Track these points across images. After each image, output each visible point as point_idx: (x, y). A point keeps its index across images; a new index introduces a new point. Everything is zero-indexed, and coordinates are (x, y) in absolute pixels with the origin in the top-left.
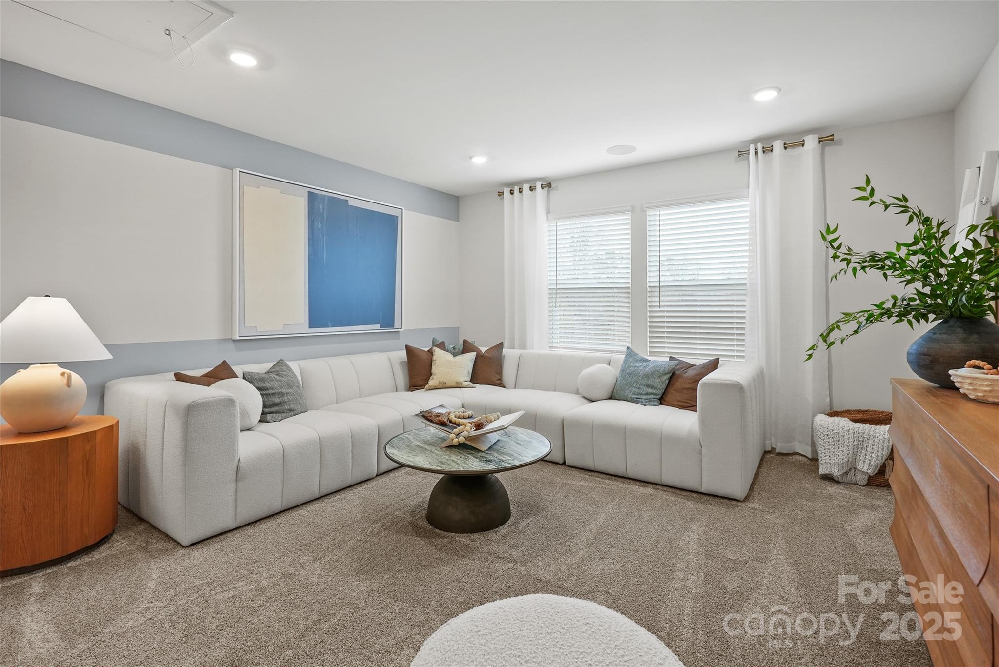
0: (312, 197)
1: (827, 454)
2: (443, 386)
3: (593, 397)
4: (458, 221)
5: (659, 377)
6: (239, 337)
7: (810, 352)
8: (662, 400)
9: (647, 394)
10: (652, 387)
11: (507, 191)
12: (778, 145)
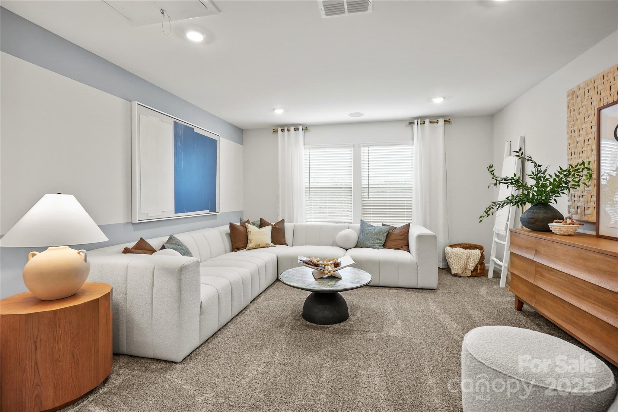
0: (176, 125)
1: (456, 264)
2: (258, 247)
3: (347, 247)
4: (243, 145)
5: (382, 234)
6: (138, 221)
7: (481, 219)
8: (385, 246)
9: (377, 243)
10: (380, 240)
11: (280, 129)
12: (427, 121)
